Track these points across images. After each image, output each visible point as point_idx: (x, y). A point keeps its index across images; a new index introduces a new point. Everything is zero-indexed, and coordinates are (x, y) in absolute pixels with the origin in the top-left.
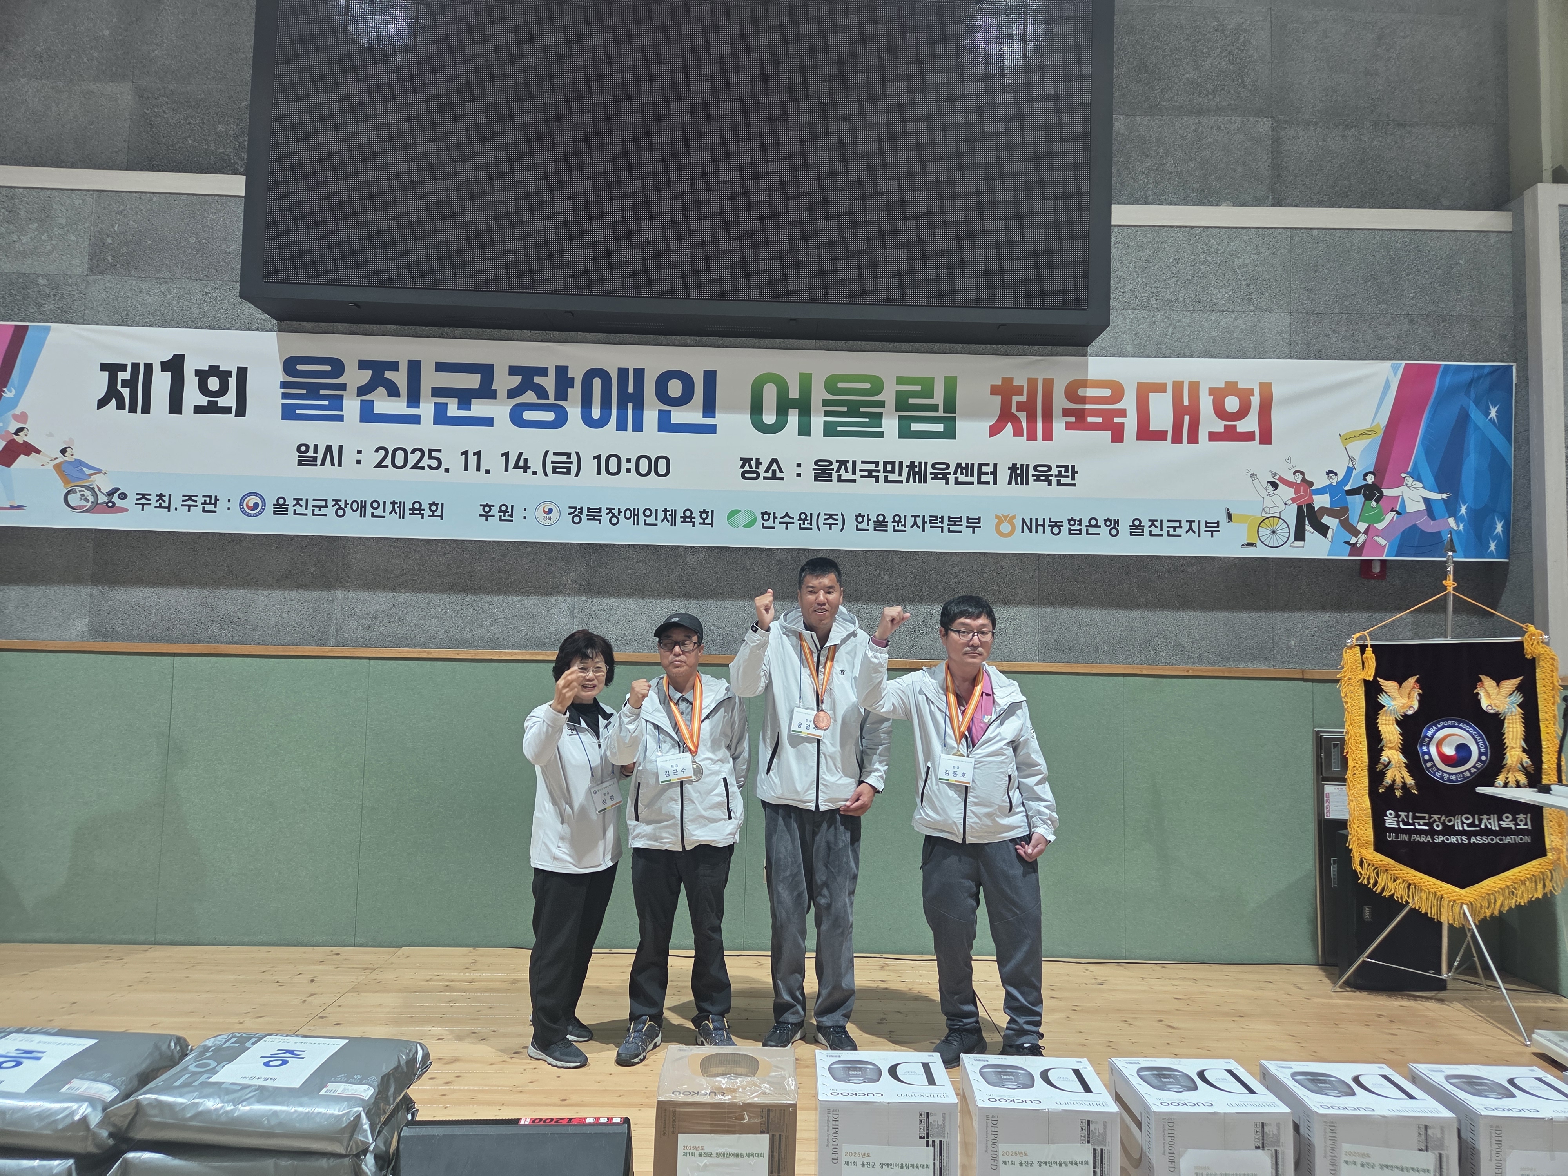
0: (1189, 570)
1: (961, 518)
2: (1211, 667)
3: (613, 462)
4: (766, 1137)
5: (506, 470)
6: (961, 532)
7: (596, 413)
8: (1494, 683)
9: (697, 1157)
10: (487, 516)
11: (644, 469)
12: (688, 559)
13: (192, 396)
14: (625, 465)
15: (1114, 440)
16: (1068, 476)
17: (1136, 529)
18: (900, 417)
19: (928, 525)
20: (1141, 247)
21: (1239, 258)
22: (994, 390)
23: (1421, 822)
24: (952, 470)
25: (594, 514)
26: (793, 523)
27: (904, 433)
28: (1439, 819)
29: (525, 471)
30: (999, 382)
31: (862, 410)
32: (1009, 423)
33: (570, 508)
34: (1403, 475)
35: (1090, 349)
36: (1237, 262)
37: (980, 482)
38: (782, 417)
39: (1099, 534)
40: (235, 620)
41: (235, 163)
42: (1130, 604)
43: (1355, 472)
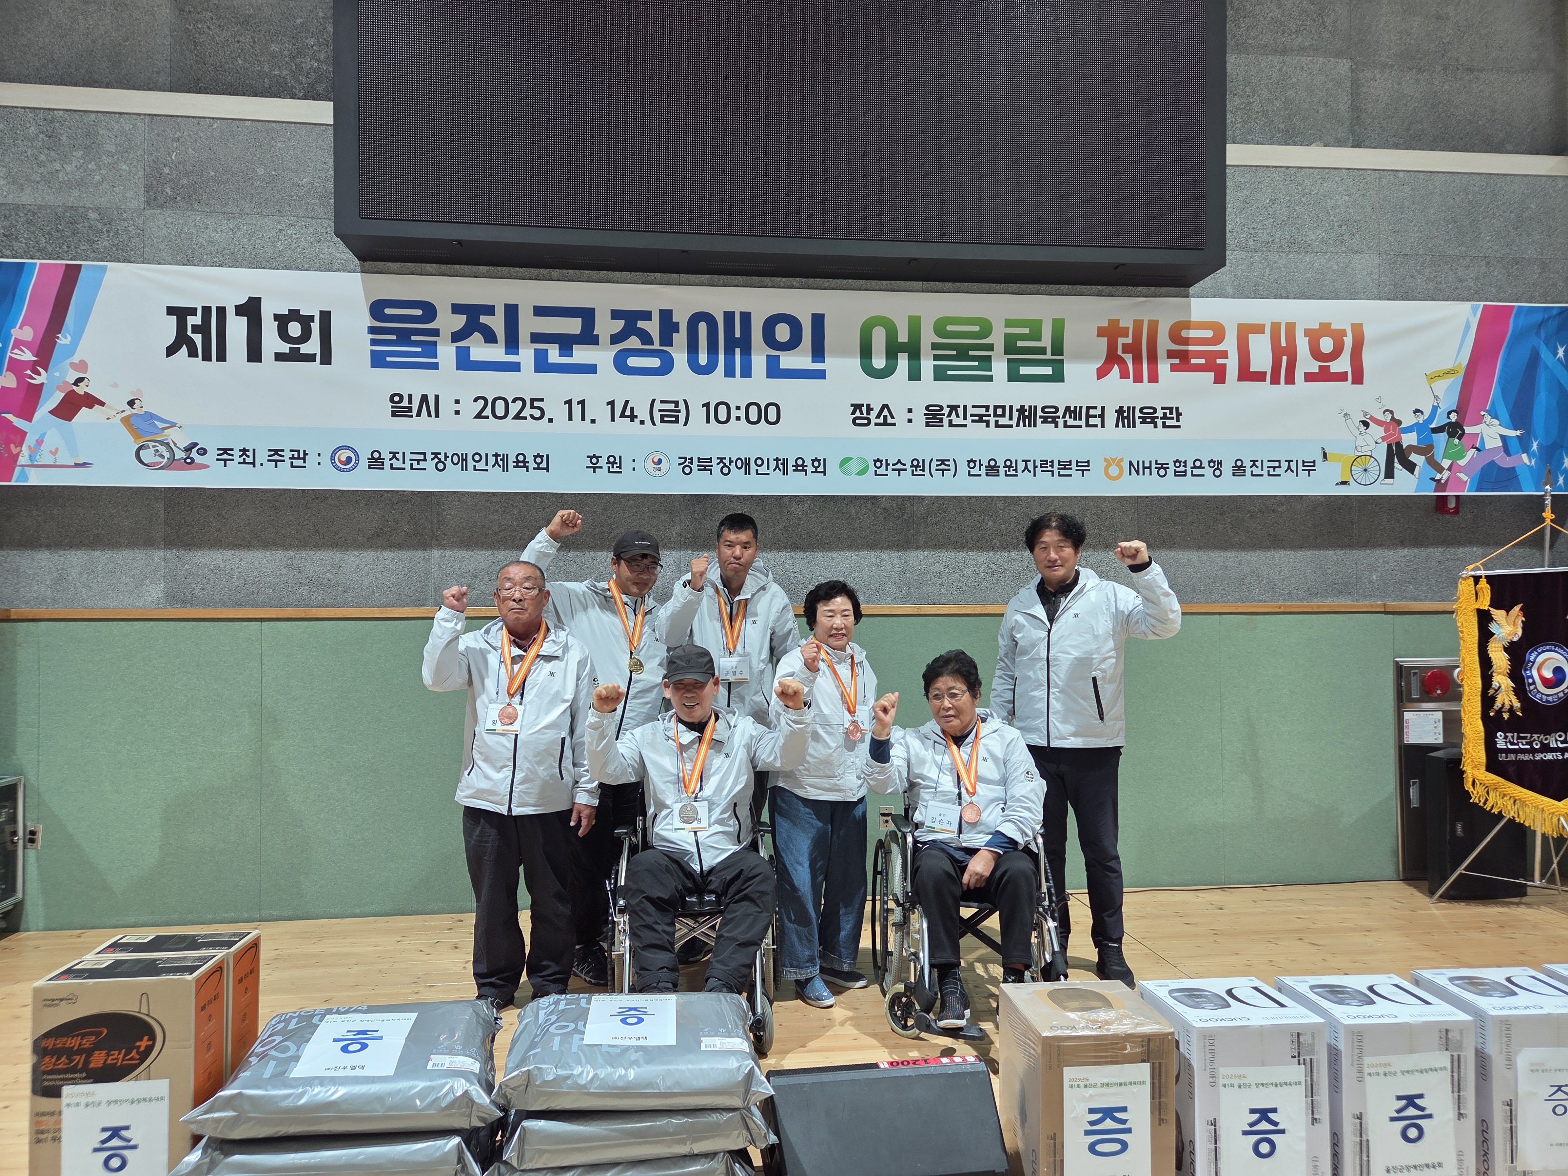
0: (1280, 509)
1: (1070, 461)
2: (1300, 603)
3: (722, 409)
5: (613, 419)
6: (1070, 475)
7: (703, 359)
9: (1082, 1089)
10: (594, 468)
11: (753, 417)
12: (793, 509)
13: (272, 343)
14: (734, 413)
15: (1217, 381)
16: (1173, 418)
17: (1239, 470)
18: (1009, 360)
19: (1038, 469)
20: (1239, 187)
21: (1331, 198)
22: (1101, 332)
23: (1524, 741)
24: (1060, 413)
25: (705, 465)
26: (906, 470)
27: (1014, 376)
28: (1539, 738)
29: (632, 421)
30: (1106, 324)
31: (971, 353)
32: (1116, 366)
33: (680, 458)
34: (1482, 413)
35: (1192, 290)
36: (1330, 203)
37: (1088, 425)
38: (892, 362)
39: (1203, 475)
40: (325, 581)
41: (293, 87)
42: (1225, 545)
43: (1439, 411)
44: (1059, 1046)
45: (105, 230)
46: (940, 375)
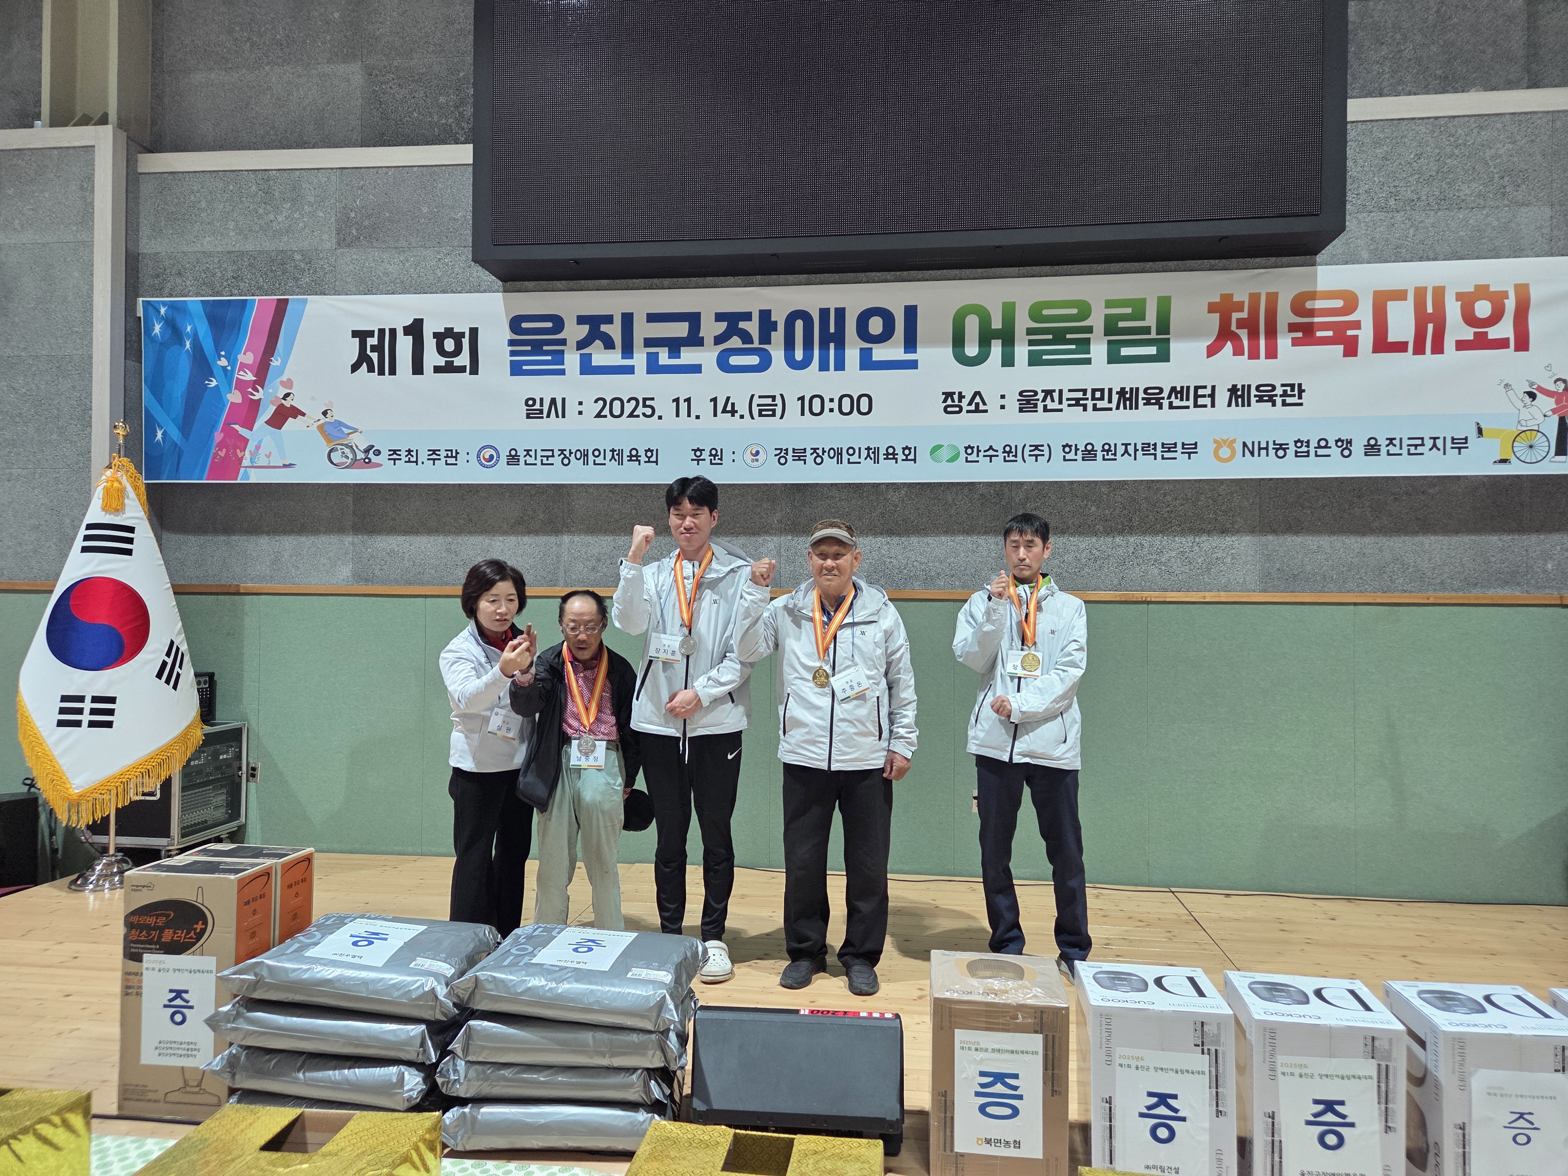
0: (1430, 491)
1: (1175, 444)
2: (1454, 594)
3: (817, 402)
4: (1039, 1038)
5: (715, 415)
6: (1175, 458)
7: (799, 354)
9: (973, 1052)
10: (698, 461)
11: (846, 408)
12: (889, 496)
13: (432, 358)
14: (828, 405)
15: (1346, 354)
16: (1294, 396)
17: (1372, 449)
18: (1109, 342)
19: (1140, 453)
20: (1377, 143)
21: (1490, 148)
22: (1212, 308)
24: (1165, 394)
25: (799, 455)
26: (997, 456)
27: (1114, 358)
29: (733, 415)
30: (1217, 299)
31: (1068, 336)
32: (1229, 342)
33: (776, 449)
35: (1319, 258)
36: (1489, 153)
37: (1196, 405)
38: (985, 349)
39: (1329, 456)
42: (1362, 529)
44: (950, 1008)
45: (306, 268)
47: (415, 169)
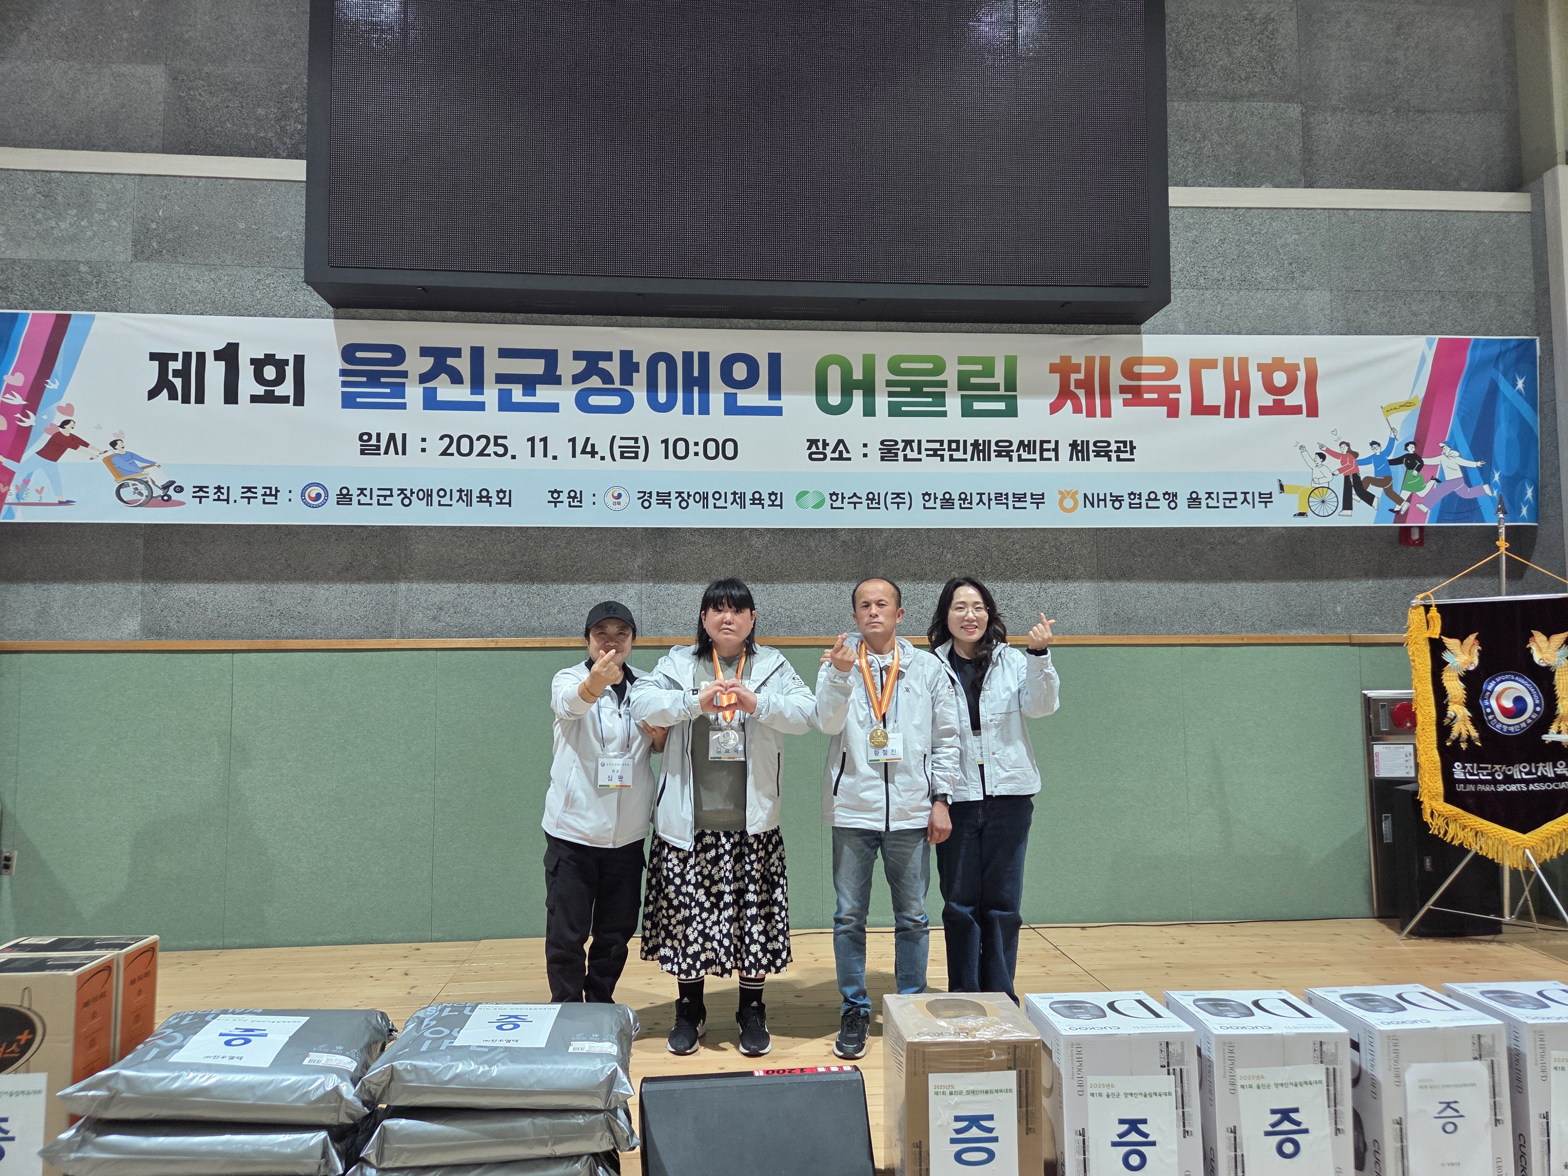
0: (1240, 541)
1: (1025, 494)
2: (1263, 635)
3: (681, 446)
4: (1013, 1074)
5: (574, 456)
6: (1025, 508)
7: (662, 397)
8: (1544, 638)
9: (948, 1096)
10: (555, 503)
11: (711, 452)
12: (753, 543)
13: (248, 385)
14: (692, 449)
15: (1170, 415)
16: (1126, 452)
17: (1194, 501)
18: (963, 396)
19: (993, 502)
21: (1281, 237)
22: (1053, 369)
23: (1485, 772)
24: (1014, 447)
25: (664, 498)
26: (861, 503)
27: (968, 411)
28: (1500, 768)
29: (593, 457)
30: (1058, 361)
31: (925, 389)
32: (1069, 401)
33: (639, 492)
34: (1441, 445)
35: (1143, 327)
36: (1280, 242)
37: (1042, 459)
38: (847, 399)
39: (1158, 508)
40: (296, 614)
41: (277, 148)
42: (1184, 576)
43: (1396, 443)
44: (924, 1052)
45: (94, 281)
46: (894, 411)
47: (231, 181)
